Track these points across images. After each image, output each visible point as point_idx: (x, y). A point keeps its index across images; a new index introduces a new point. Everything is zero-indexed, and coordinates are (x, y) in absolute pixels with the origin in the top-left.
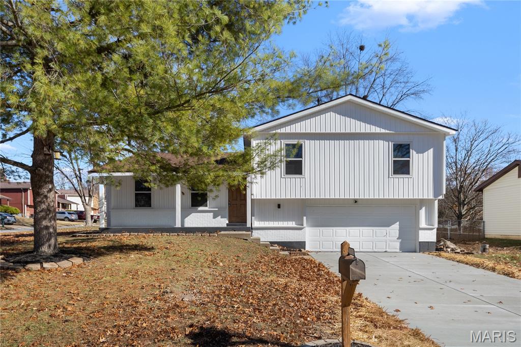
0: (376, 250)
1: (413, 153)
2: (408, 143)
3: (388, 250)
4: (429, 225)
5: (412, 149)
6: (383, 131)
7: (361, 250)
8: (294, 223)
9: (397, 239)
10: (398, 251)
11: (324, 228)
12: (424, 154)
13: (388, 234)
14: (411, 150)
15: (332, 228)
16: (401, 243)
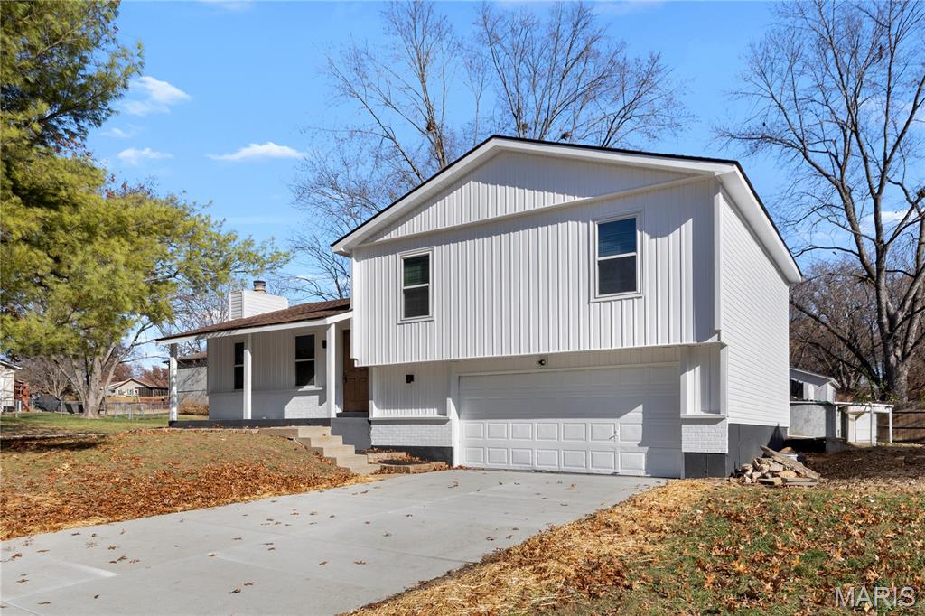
0: (594, 470)
1: (644, 239)
2: (631, 216)
3: (619, 471)
4: (710, 412)
5: (641, 231)
6: (569, 199)
7: (563, 468)
8: (436, 410)
9: (639, 445)
10: (643, 473)
11: (491, 421)
12: (671, 236)
13: (618, 433)
14: (638, 233)
15: (507, 421)
16: (648, 456)
